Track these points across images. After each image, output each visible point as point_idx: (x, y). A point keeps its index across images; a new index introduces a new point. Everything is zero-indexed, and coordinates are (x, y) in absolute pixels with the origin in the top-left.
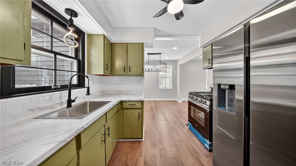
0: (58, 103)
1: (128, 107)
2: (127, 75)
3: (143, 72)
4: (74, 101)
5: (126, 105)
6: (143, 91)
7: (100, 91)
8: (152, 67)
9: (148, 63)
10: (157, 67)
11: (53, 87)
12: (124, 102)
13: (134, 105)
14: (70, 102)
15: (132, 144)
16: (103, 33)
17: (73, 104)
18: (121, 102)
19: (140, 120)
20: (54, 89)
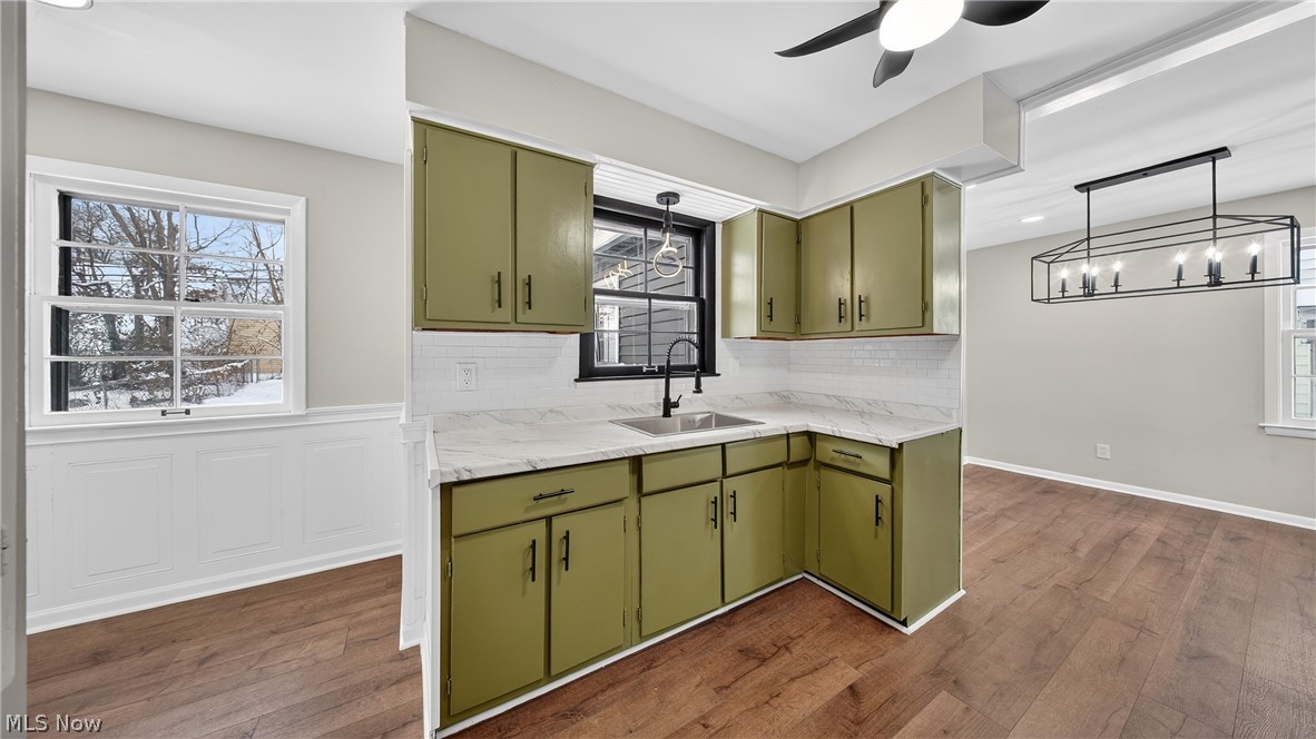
0: (652, 405)
1: (832, 459)
2: (852, 334)
3: (927, 315)
4: (676, 405)
5: (825, 452)
6: (954, 412)
7: (770, 390)
8: (1117, 266)
9: (1085, 245)
10: (1180, 257)
11: (645, 370)
12: (821, 440)
13: (857, 456)
14: (669, 406)
15: (851, 615)
16: (754, 207)
17: (673, 411)
18: (811, 437)
19: (885, 531)
20: (648, 373)
